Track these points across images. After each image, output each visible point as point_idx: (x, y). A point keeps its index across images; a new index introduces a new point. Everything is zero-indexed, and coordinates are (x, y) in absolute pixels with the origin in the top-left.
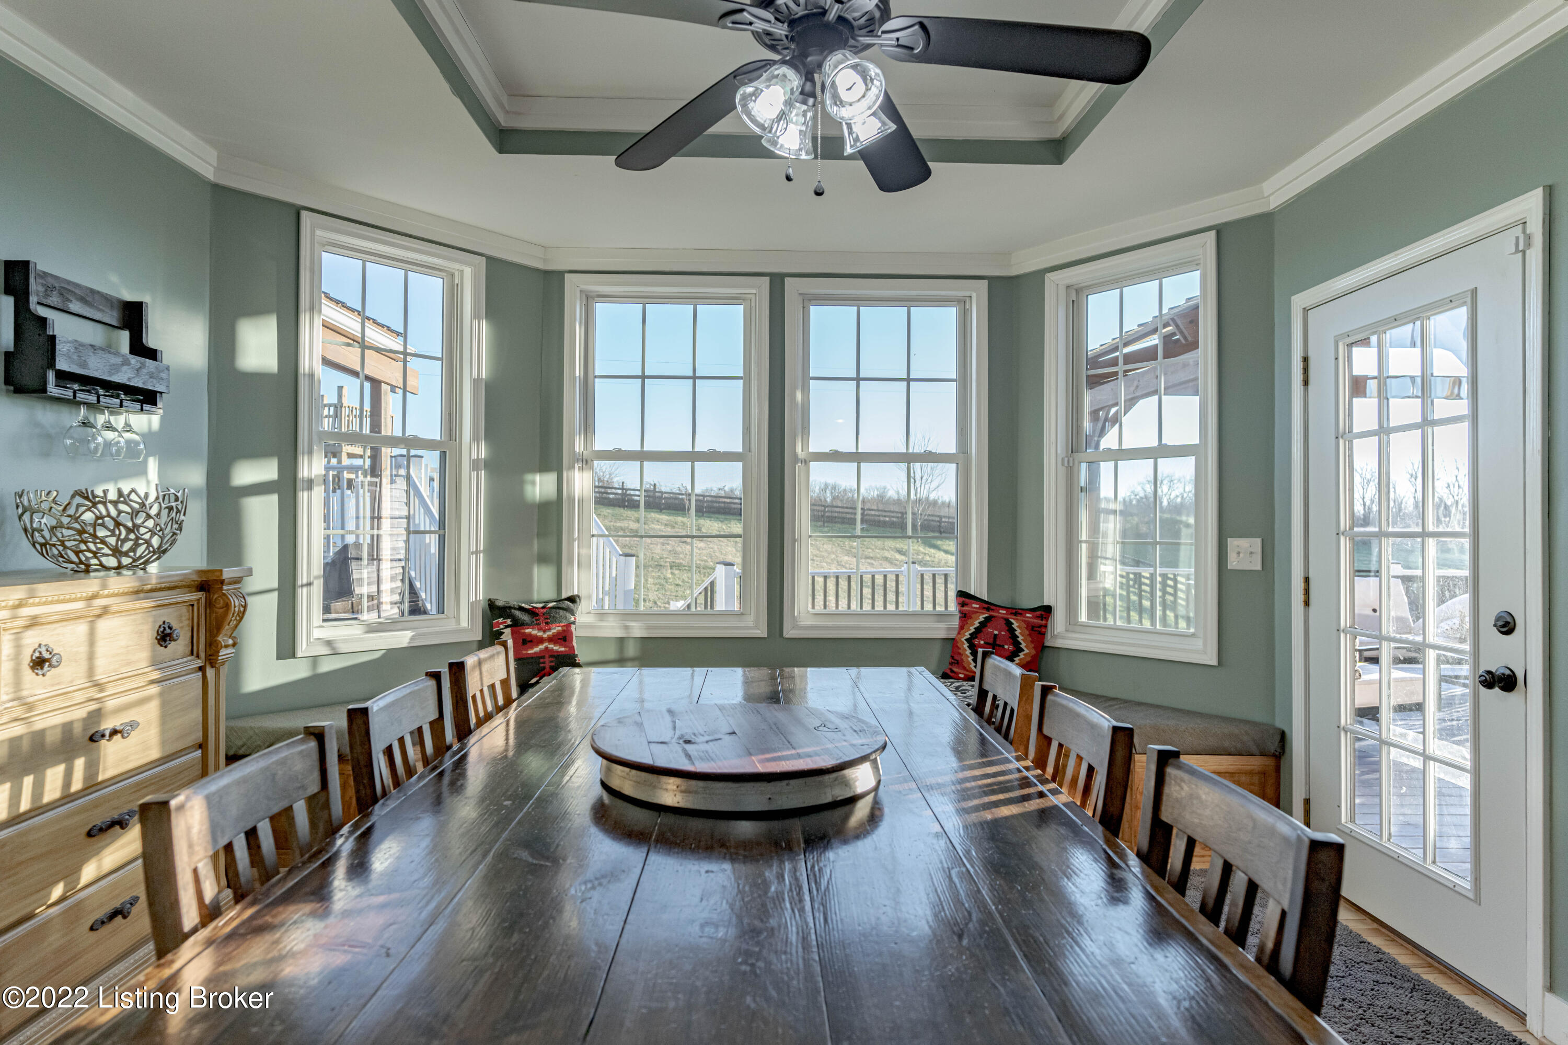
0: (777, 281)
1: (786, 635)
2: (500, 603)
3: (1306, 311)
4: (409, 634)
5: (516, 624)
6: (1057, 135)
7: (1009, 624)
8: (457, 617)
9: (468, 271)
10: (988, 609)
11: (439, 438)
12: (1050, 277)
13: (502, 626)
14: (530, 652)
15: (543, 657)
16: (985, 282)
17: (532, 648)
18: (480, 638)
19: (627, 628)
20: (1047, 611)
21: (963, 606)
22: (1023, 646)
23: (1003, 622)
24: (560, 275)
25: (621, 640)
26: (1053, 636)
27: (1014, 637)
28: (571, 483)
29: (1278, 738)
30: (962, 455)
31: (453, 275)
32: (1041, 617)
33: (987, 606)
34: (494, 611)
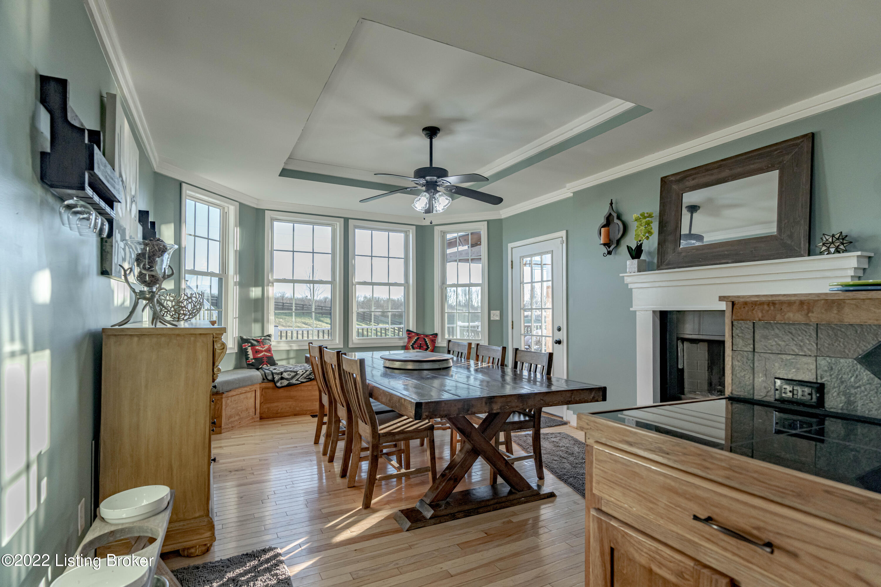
0: (346, 220)
1: (349, 347)
2: (245, 337)
3: (512, 248)
5: (252, 346)
7: (425, 340)
9: (231, 207)
10: (418, 335)
11: (218, 273)
12: (436, 228)
13: (247, 346)
14: (259, 356)
15: (264, 358)
16: (415, 227)
17: (259, 354)
18: (237, 351)
19: (291, 346)
20: (436, 335)
21: (409, 334)
22: (429, 346)
23: (423, 339)
24: (263, 211)
25: (288, 351)
26: (438, 343)
27: (427, 344)
28: (268, 291)
30: (406, 284)
31: (224, 208)
32: (434, 337)
33: (417, 334)
34: (243, 341)
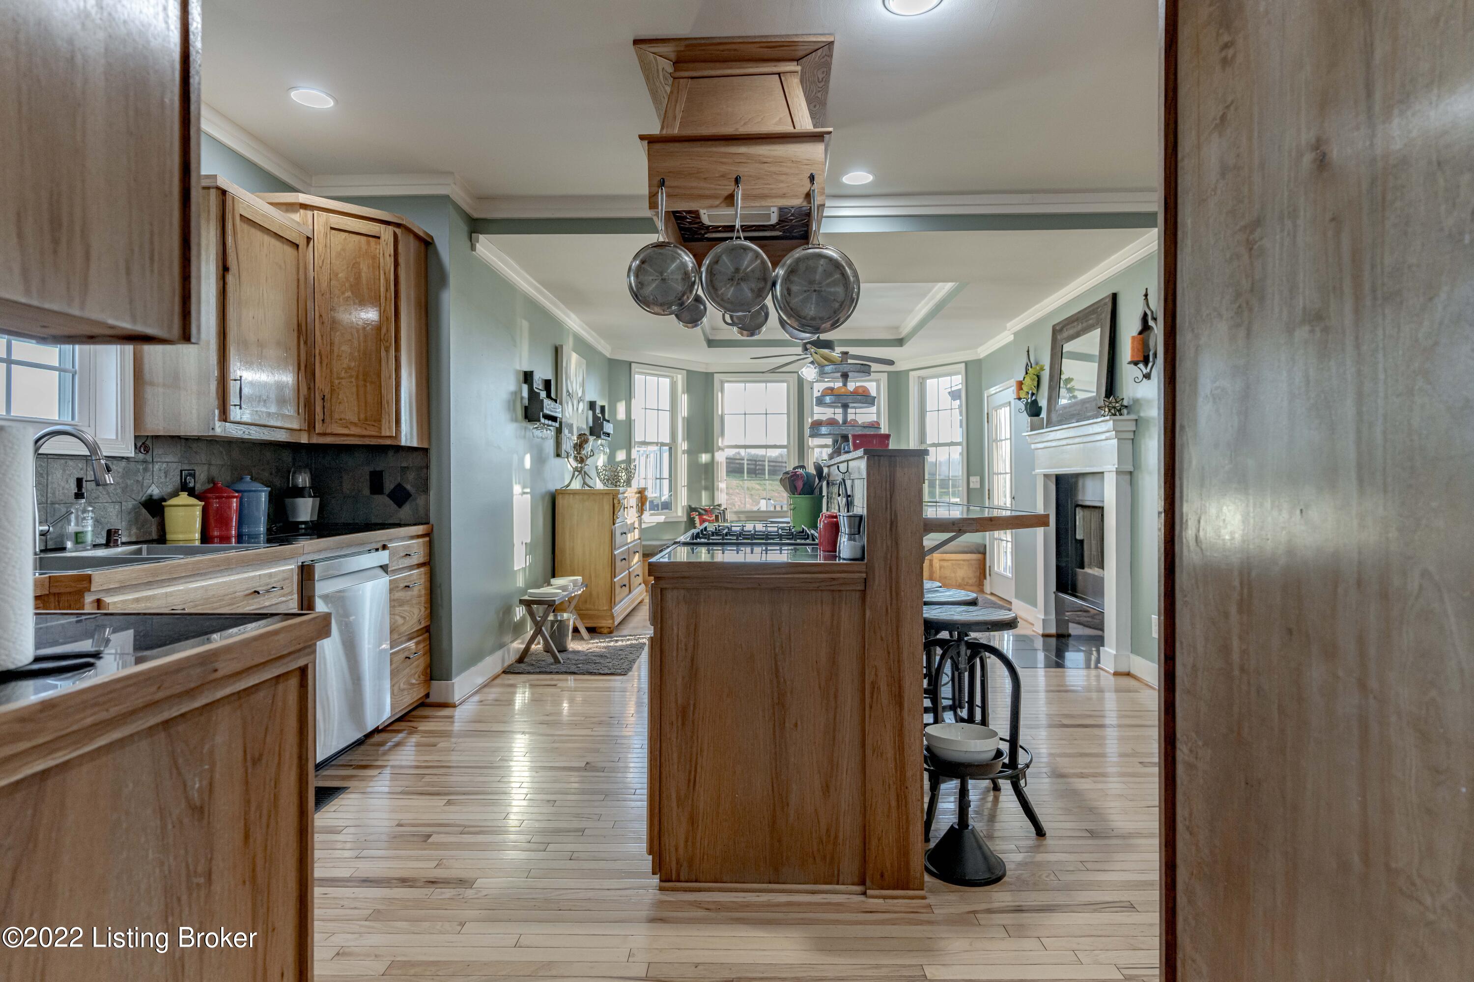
2: (693, 506)
3: (988, 397)
4: (663, 517)
5: (700, 515)
6: (900, 337)
8: (676, 512)
9: (680, 377)
11: (668, 442)
12: (912, 374)
13: (695, 515)
16: (886, 374)
24: (712, 374)
28: (717, 457)
29: (983, 547)
31: (674, 378)
34: (691, 509)
